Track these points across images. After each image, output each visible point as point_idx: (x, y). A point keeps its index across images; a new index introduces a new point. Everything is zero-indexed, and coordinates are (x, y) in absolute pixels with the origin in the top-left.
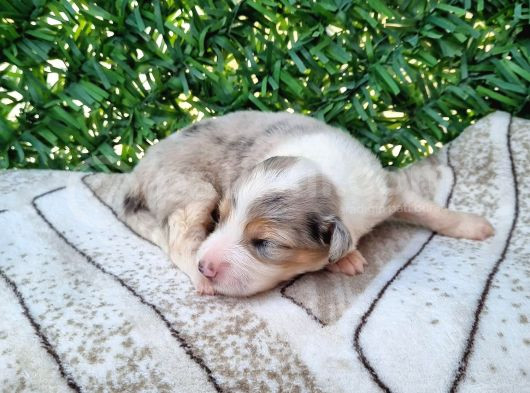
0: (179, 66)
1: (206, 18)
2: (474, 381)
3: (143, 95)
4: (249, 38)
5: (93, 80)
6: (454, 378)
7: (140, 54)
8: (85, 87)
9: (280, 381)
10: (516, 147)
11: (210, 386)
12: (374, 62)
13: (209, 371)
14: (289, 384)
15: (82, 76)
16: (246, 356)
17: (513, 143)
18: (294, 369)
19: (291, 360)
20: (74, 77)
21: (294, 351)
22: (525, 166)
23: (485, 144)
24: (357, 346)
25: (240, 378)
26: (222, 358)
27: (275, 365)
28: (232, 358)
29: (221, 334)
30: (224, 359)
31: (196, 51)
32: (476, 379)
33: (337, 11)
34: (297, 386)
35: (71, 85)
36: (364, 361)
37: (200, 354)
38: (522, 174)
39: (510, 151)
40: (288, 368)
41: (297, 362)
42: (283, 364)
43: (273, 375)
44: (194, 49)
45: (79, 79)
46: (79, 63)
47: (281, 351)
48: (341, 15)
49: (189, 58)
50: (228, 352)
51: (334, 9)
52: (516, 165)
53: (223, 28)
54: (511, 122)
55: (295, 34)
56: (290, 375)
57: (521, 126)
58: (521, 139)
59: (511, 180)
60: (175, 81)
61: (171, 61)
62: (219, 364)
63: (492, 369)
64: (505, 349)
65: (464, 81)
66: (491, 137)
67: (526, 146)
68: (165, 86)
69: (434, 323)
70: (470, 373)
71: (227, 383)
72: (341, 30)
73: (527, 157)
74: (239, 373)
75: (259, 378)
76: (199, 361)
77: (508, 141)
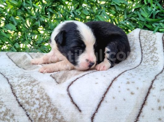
0: (38, 18)
1: (46, 3)
2: (106, 102)
3: (28, 28)
4: (59, 9)
5: (13, 23)
6: (100, 101)
7: (27, 15)
8: (10, 25)
9: (40, 101)
10: (141, 38)
11: (16, 102)
12: (97, 15)
13: (16, 97)
14: (43, 102)
15: (9, 21)
16: (29, 93)
17: (141, 37)
18: (45, 97)
19: (44, 94)
20: (7, 22)
21: (46, 91)
22: (144, 44)
23: (132, 38)
24: (68, 90)
25: (27, 100)
26: (21, 93)
27: (38, 96)
28: (24, 94)
29: (24, 85)
30: (22, 94)
31: (43, 13)
32: (107, 101)
34: (45, 103)
35: (6, 25)
36: (69, 95)
37: (15, 91)
38: (144, 47)
39: (140, 40)
40: (43, 97)
41: (46, 95)
42: (41, 96)
43: (37, 99)
44: (42, 12)
45: (9, 23)
46: (9, 18)
47: (41, 91)
48: (85, 0)
49: (40, 15)
50: (23, 92)
52: (142, 44)
53: (50, 5)
54: (141, 30)
55: (73, 7)
56: (43, 99)
57: (143, 32)
58: (143, 35)
59: (140, 49)
60: (37, 23)
61: (36, 17)
62: (20, 95)
63: (114, 98)
64: (120, 91)
65: (125, 20)
66: (134, 36)
67: (144, 37)
68: (34, 24)
69: (96, 83)
70: (105, 99)
71: (22, 101)
72: (87, 5)
73: (145, 41)
74: (26, 98)
75: (33, 100)
76: (14, 94)
77: (140, 36)
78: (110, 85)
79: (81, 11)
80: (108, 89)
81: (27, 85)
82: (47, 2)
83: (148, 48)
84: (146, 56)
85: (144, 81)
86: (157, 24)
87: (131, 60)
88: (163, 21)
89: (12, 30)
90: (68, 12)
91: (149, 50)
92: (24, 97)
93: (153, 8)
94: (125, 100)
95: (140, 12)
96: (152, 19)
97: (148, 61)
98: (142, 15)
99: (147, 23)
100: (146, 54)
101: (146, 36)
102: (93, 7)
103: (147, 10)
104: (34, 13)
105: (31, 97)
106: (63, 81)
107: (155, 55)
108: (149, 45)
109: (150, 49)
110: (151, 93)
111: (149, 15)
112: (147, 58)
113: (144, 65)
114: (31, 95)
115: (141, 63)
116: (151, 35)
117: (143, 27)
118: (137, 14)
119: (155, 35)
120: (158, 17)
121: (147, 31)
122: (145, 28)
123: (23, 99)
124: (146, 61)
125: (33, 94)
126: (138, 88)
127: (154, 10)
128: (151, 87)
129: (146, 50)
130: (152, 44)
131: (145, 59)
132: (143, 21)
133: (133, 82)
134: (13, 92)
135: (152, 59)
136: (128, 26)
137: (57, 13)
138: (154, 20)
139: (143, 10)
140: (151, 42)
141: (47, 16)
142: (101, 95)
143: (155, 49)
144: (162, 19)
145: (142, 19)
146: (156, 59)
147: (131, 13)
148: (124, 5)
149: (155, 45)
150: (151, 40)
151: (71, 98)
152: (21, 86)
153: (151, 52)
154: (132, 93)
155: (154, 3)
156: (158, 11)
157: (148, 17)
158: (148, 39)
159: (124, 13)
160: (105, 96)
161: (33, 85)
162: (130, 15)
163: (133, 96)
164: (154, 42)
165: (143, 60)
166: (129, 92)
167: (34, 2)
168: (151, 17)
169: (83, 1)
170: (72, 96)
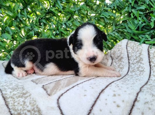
0: (32, 28)
4: (52, 20)
5: (8, 33)
6: (88, 113)
7: (22, 25)
8: (6, 35)
9: (31, 113)
10: (129, 49)
11: (9, 113)
13: (9, 109)
14: (34, 114)
15: (5, 31)
16: (21, 105)
18: (36, 109)
19: (35, 106)
20: (3, 32)
21: (37, 103)
22: (131, 54)
23: (120, 48)
24: (58, 103)
25: (19, 112)
27: (29, 108)
28: (17, 106)
29: (17, 97)
30: (14, 105)
31: (37, 23)
32: (95, 113)
33: (76, 11)
35: (3, 34)
36: (59, 107)
37: (8, 103)
38: (131, 57)
39: (127, 50)
40: (34, 109)
41: (37, 107)
42: (32, 108)
43: (29, 111)
44: (36, 23)
45: (5, 32)
46: (5, 28)
47: (33, 103)
48: (77, 12)
49: (35, 26)
50: (16, 104)
51: (75, 10)
52: (129, 54)
53: (44, 17)
54: (128, 41)
55: (65, 18)
56: (34, 111)
57: (130, 43)
58: (130, 46)
59: (128, 59)
60: (31, 33)
61: (30, 27)
62: (13, 107)
63: (101, 110)
64: (106, 104)
65: (114, 31)
66: (122, 46)
67: (131, 48)
68: (28, 34)
69: (85, 96)
70: (93, 112)
71: (14, 113)
72: (78, 17)
73: (132, 51)
74: (18, 110)
75: (25, 112)
76: (7, 106)
77: (127, 47)
78: (98, 98)
79: (72, 22)
80: (95, 102)
81: (19, 97)
82: (41, 14)
83: (135, 58)
84: (133, 66)
85: (129, 94)
86: (143, 36)
87: (119, 70)
88: (148, 33)
89: (8, 39)
90: (60, 23)
91: (136, 61)
92: (16, 109)
93: (140, 21)
94: (111, 112)
95: (127, 24)
96: (139, 31)
97: (134, 70)
98: (129, 27)
99: (134, 34)
100: (133, 63)
101: (132, 47)
102: (84, 19)
103: (134, 23)
104: (28, 24)
105: (23, 109)
106: (54, 92)
107: (141, 65)
108: (136, 55)
109: (136, 59)
110: (135, 106)
111: (136, 27)
112: (134, 68)
113: (131, 75)
114: (23, 107)
115: (128, 72)
116: (138, 46)
117: (130, 38)
118: (125, 26)
119: (141, 46)
120: (144, 29)
121: (134, 42)
122: (132, 39)
123: (16, 110)
124: (133, 70)
125: (25, 106)
126: (123, 101)
127: (140, 23)
128: (136, 100)
129: (133, 60)
130: (138, 55)
131: (132, 69)
132: (130, 33)
133: (119, 95)
134: (6, 104)
135: (138, 69)
136: (116, 37)
137: (50, 24)
138: (140, 32)
139: (130, 22)
140: (138, 53)
141: (41, 27)
142: (89, 108)
143: (141, 59)
144: (148, 32)
145: (130, 31)
146: (142, 69)
147: (119, 25)
148: (113, 17)
149: (141, 56)
150: (138, 51)
151: (61, 110)
152: (14, 98)
153: (138, 62)
154: (118, 106)
155: (140, 17)
156: (144, 24)
157: (135, 29)
158: (134, 49)
159: (112, 24)
160: (92, 109)
161: (25, 97)
162: (118, 27)
163: (118, 108)
164: (140, 53)
165: (130, 70)
166: (115, 105)
167: (29, 14)
168: (138, 29)
169: (74, 13)
170: (62, 108)
